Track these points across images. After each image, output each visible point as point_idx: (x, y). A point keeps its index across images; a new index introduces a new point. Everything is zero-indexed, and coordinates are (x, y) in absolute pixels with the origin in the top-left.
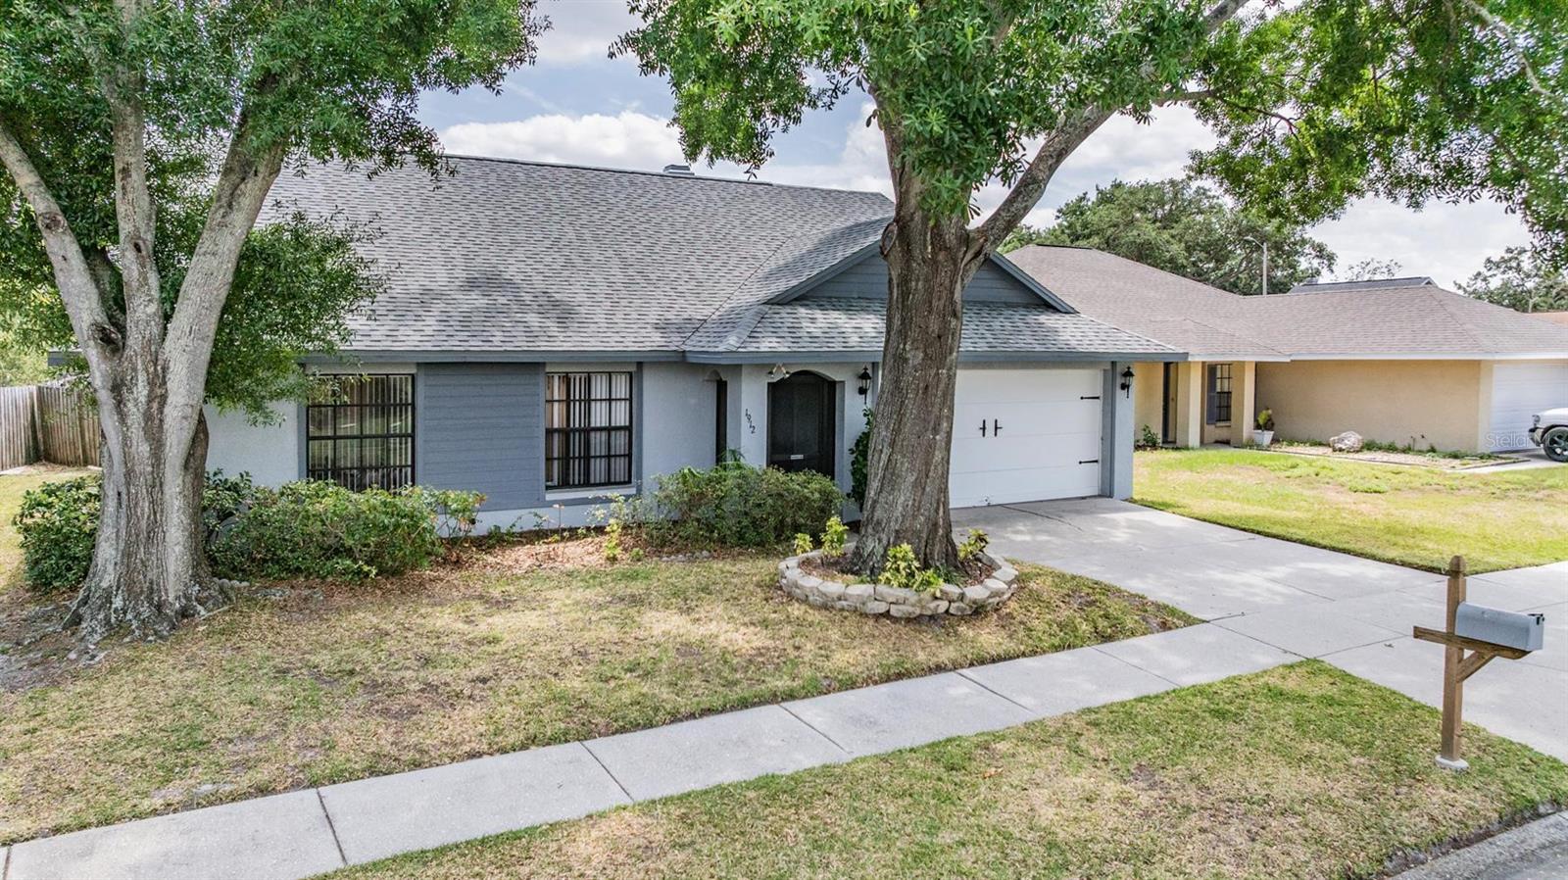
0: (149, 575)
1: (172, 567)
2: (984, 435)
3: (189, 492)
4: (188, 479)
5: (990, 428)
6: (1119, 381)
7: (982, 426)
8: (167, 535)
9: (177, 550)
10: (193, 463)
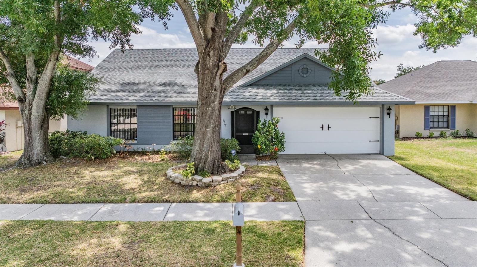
0: (29, 154)
1: (35, 152)
2: (323, 130)
3: (42, 135)
4: (42, 132)
5: (326, 127)
6: (386, 112)
7: (322, 127)
8: (33, 145)
9: (38, 148)
10: (43, 129)
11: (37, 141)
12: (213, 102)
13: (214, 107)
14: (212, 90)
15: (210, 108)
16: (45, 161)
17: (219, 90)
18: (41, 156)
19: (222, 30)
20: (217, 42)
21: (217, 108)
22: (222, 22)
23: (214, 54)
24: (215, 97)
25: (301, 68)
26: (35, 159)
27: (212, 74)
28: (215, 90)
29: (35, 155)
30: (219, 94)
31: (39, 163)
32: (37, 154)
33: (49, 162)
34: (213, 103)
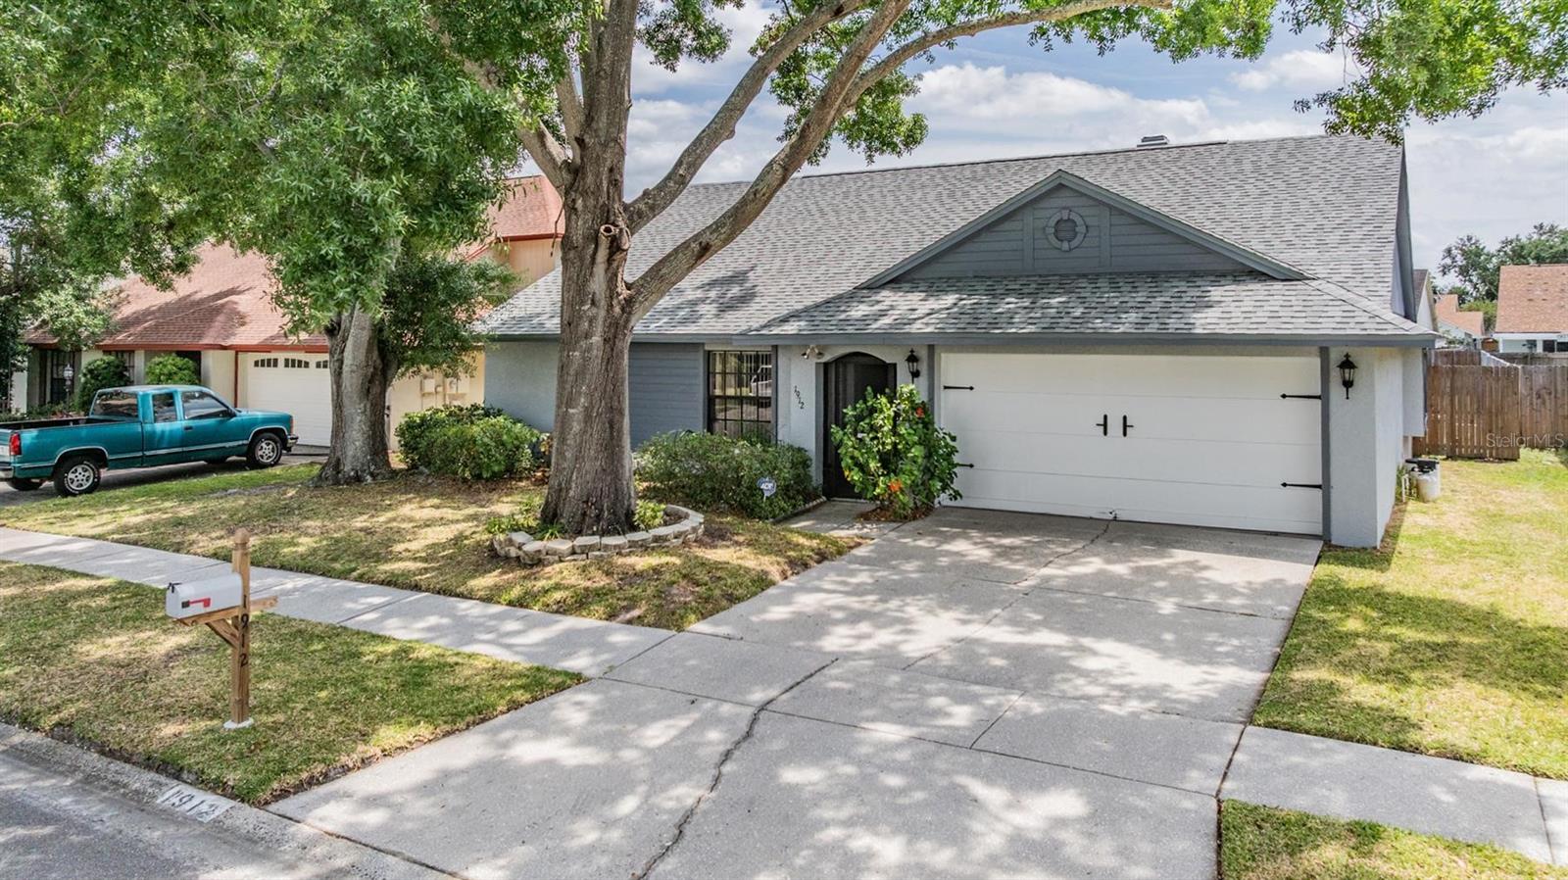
1: (350, 453)
2: (1105, 433)
3: (368, 413)
4: (368, 406)
5: (1115, 426)
6: (1335, 375)
7: (1102, 422)
8: (346, 435)
9: (357, 443)
10: (371, 397)
11: (356, 427)
12: (587, 336)
13: (589, 349)
14: (583, 303)
15: (577, 353)
16: (372, 474)
17: (603, 303)
18: (363, 465)
19: (602, 139)
20: (590, 175)
21: (597, 353)
22: (604, 119)
23: (585, 206)
24: (591, 322)
25: (1053, 223)
26: (347, 468)
27: (582, 259)
28: (593, 303)
29: (349, 459)
30: (602, 313)
31: (358, 479)
32: (354, 457)
33: (379, 477)
34: (586, 338)
